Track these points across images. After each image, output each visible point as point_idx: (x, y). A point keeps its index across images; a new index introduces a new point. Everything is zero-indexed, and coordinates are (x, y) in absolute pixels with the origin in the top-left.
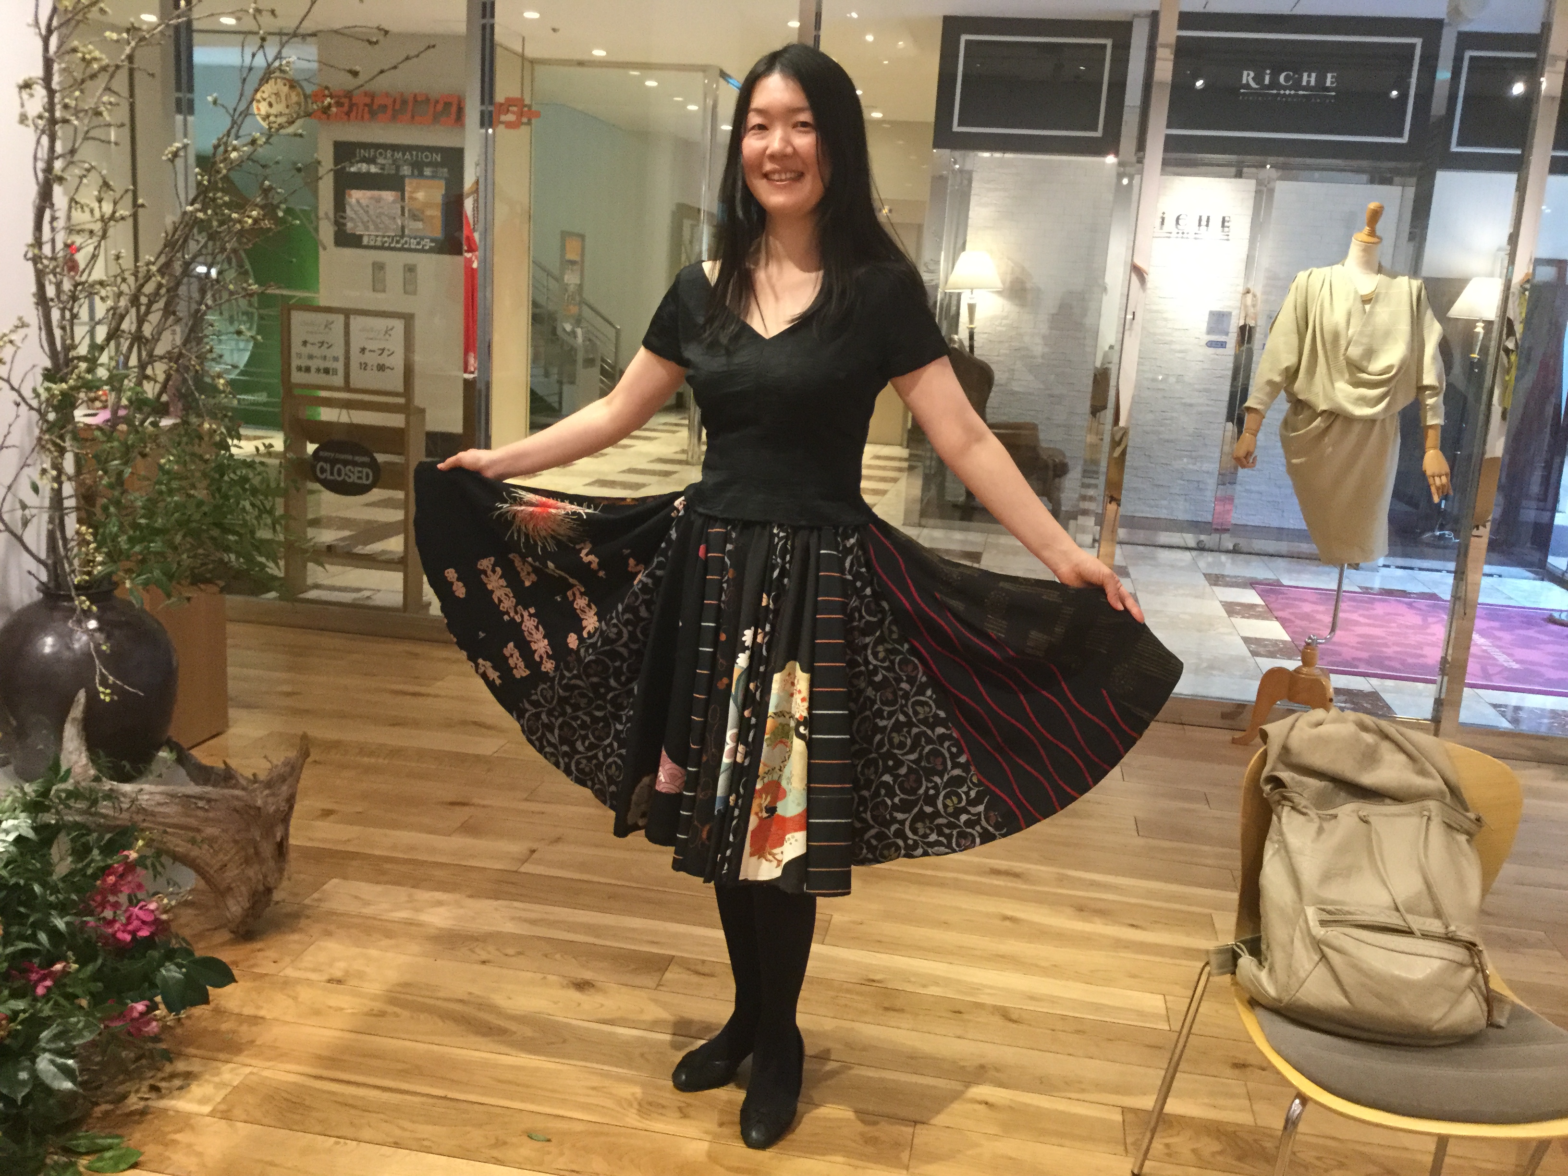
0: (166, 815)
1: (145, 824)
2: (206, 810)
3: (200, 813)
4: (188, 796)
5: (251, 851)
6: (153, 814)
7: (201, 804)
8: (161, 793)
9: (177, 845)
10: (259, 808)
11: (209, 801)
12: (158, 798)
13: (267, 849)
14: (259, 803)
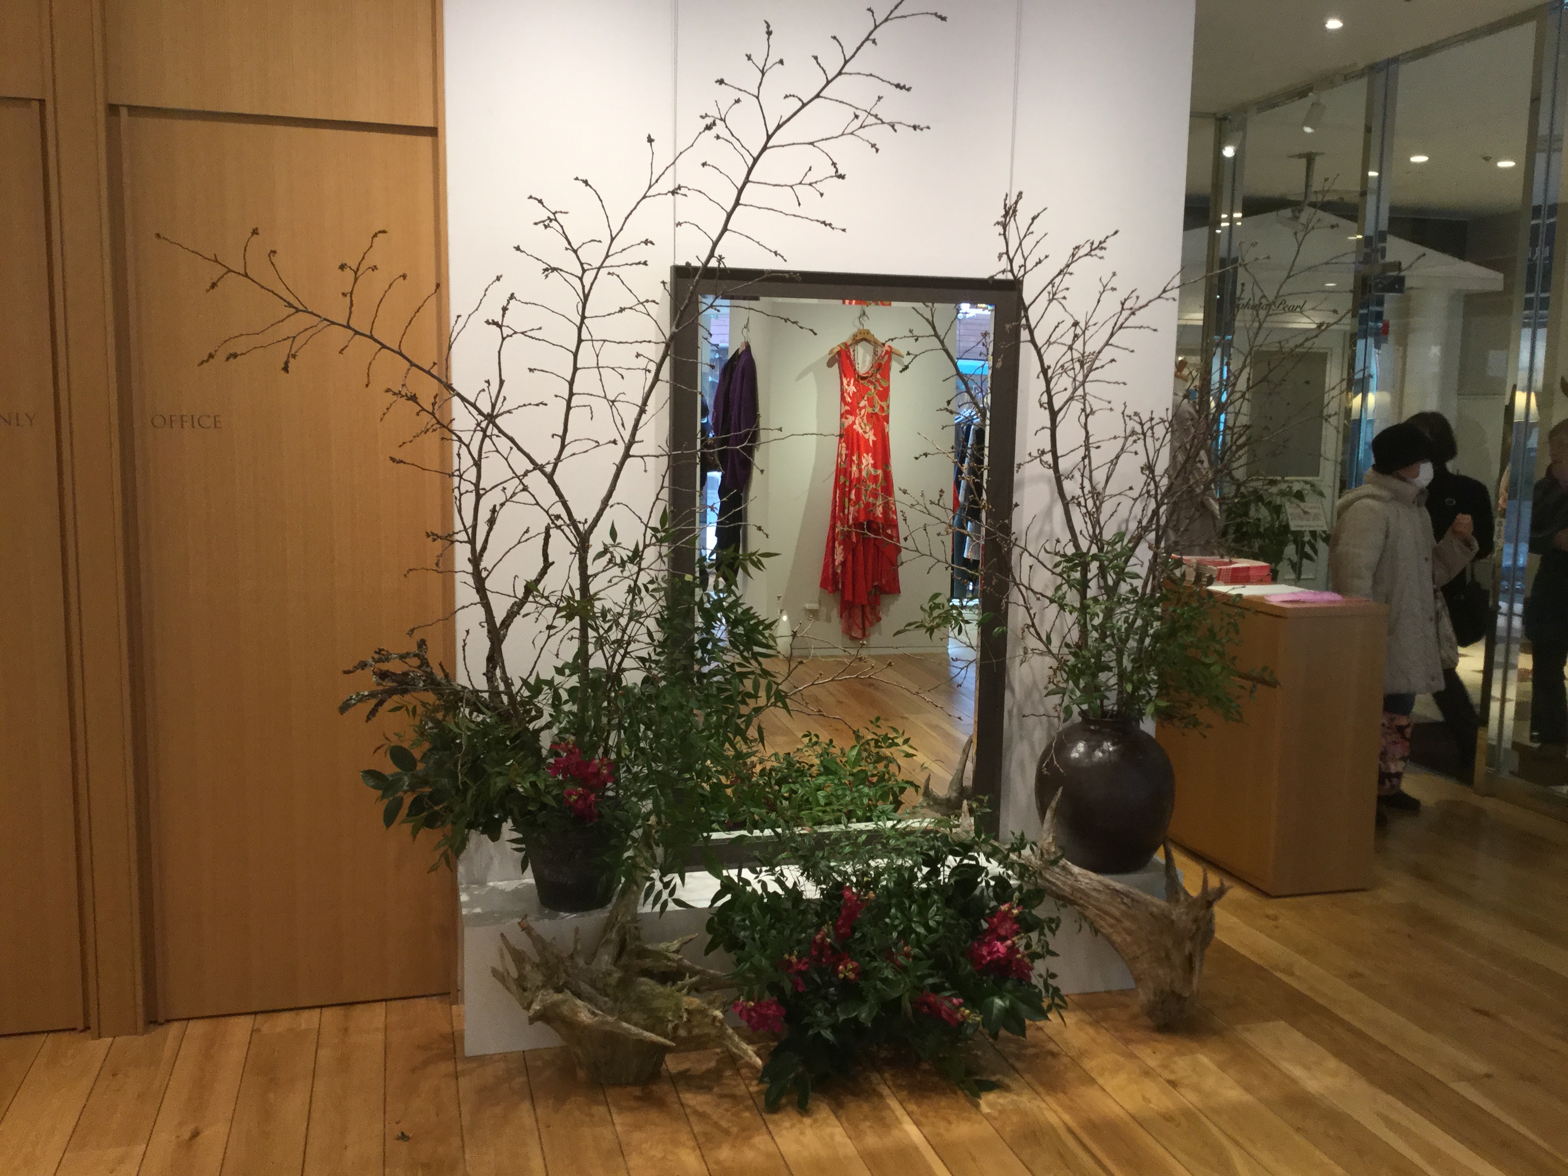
0: (1098, 900)
1: (1081, 902)
2: (1129, 907)
3: (1123, 907)
4: (1117, 891)
5: (1163, 955)
6: (1086, 894)
7: (1126, 900)
8: (1099, 882)
9: (1102, 927)
10: (1173, 921)
11: (1133, 900)
12: (1096, 885)
13: (1177, 959)
14: (1174, 917)
